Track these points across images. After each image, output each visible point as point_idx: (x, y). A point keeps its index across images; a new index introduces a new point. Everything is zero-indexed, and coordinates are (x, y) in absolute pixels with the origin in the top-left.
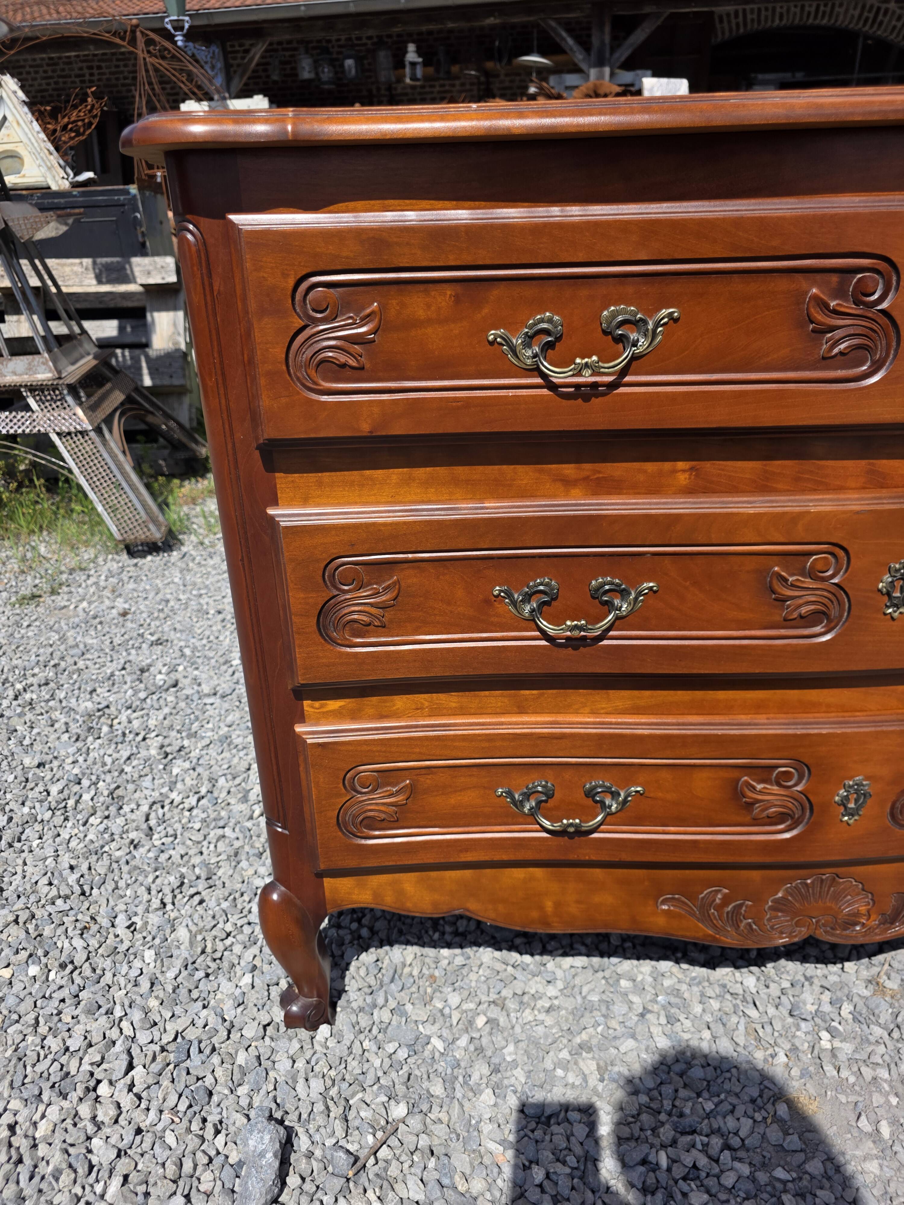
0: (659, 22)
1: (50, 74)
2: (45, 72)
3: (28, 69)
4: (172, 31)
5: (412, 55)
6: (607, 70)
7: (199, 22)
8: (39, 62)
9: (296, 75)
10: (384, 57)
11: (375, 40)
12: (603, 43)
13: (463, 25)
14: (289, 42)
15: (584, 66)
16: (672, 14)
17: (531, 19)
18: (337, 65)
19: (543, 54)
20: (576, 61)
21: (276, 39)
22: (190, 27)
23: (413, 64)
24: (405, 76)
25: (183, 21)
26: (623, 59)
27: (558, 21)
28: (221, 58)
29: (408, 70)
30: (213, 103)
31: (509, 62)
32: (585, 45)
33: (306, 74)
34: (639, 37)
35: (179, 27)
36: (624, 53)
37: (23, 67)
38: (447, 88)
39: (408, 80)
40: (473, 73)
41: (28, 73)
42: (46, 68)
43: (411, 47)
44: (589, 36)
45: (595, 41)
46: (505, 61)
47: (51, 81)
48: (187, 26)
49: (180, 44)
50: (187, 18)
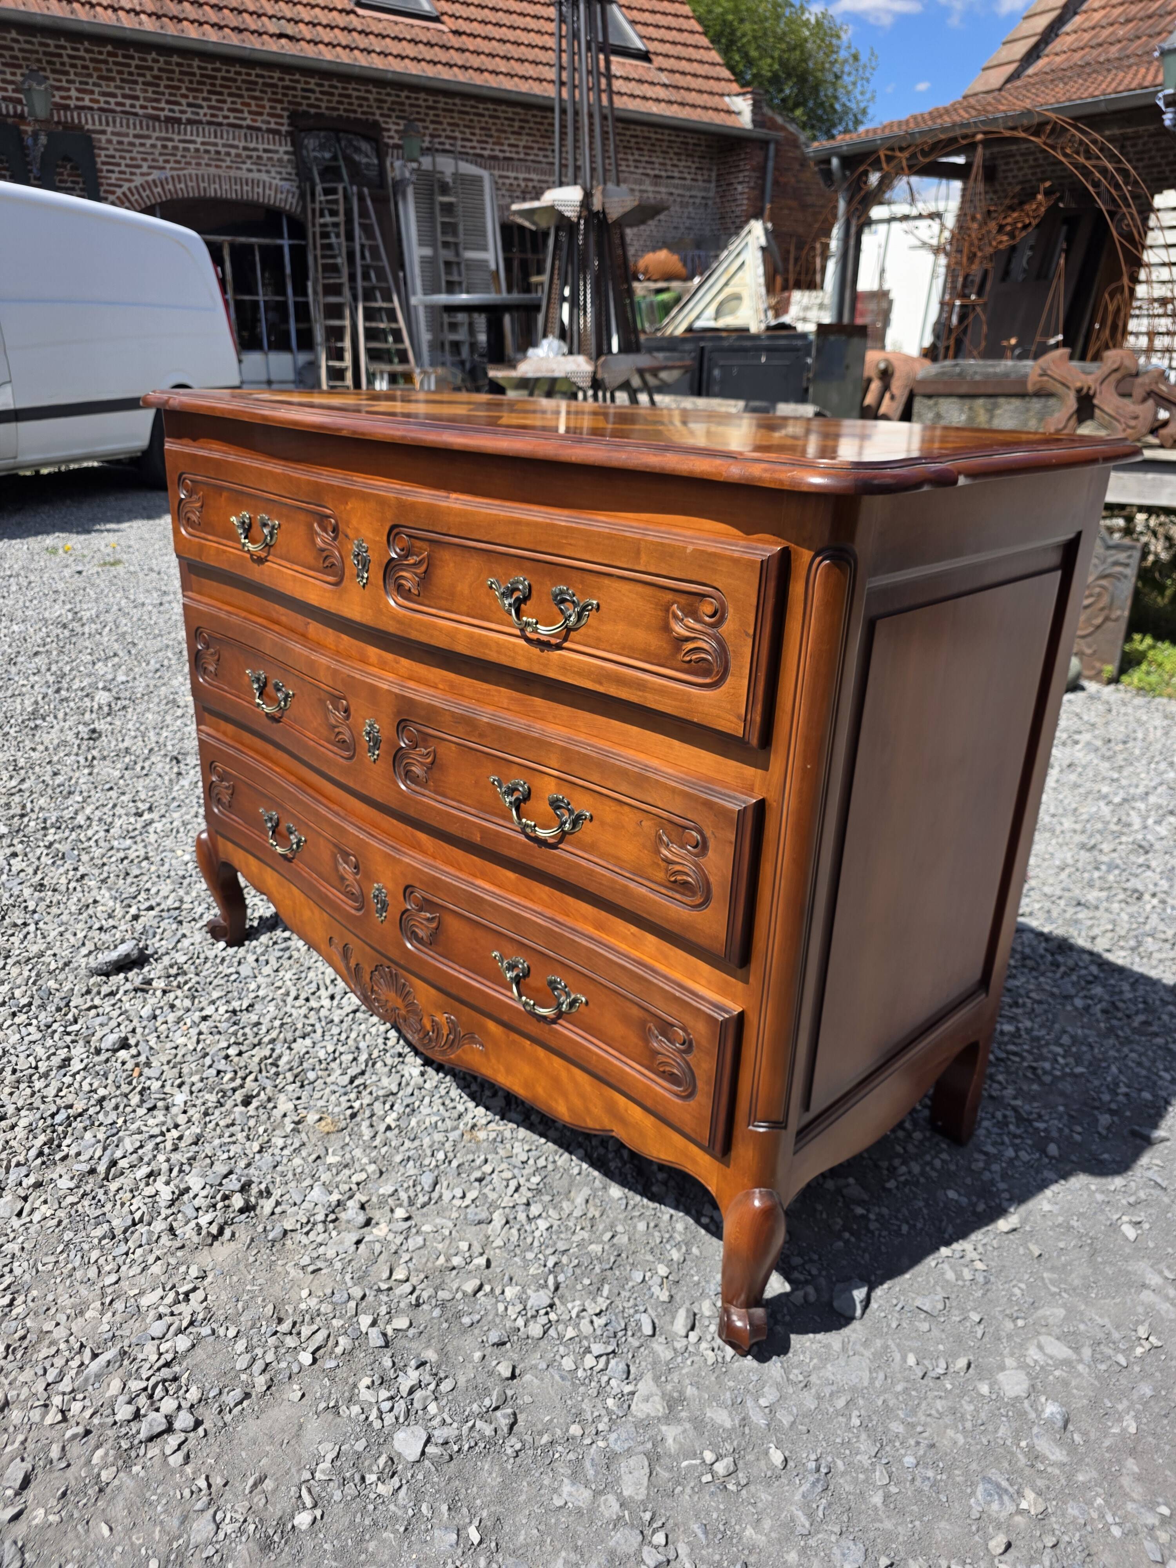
4: (1163, 107)
49: (1167, 123)
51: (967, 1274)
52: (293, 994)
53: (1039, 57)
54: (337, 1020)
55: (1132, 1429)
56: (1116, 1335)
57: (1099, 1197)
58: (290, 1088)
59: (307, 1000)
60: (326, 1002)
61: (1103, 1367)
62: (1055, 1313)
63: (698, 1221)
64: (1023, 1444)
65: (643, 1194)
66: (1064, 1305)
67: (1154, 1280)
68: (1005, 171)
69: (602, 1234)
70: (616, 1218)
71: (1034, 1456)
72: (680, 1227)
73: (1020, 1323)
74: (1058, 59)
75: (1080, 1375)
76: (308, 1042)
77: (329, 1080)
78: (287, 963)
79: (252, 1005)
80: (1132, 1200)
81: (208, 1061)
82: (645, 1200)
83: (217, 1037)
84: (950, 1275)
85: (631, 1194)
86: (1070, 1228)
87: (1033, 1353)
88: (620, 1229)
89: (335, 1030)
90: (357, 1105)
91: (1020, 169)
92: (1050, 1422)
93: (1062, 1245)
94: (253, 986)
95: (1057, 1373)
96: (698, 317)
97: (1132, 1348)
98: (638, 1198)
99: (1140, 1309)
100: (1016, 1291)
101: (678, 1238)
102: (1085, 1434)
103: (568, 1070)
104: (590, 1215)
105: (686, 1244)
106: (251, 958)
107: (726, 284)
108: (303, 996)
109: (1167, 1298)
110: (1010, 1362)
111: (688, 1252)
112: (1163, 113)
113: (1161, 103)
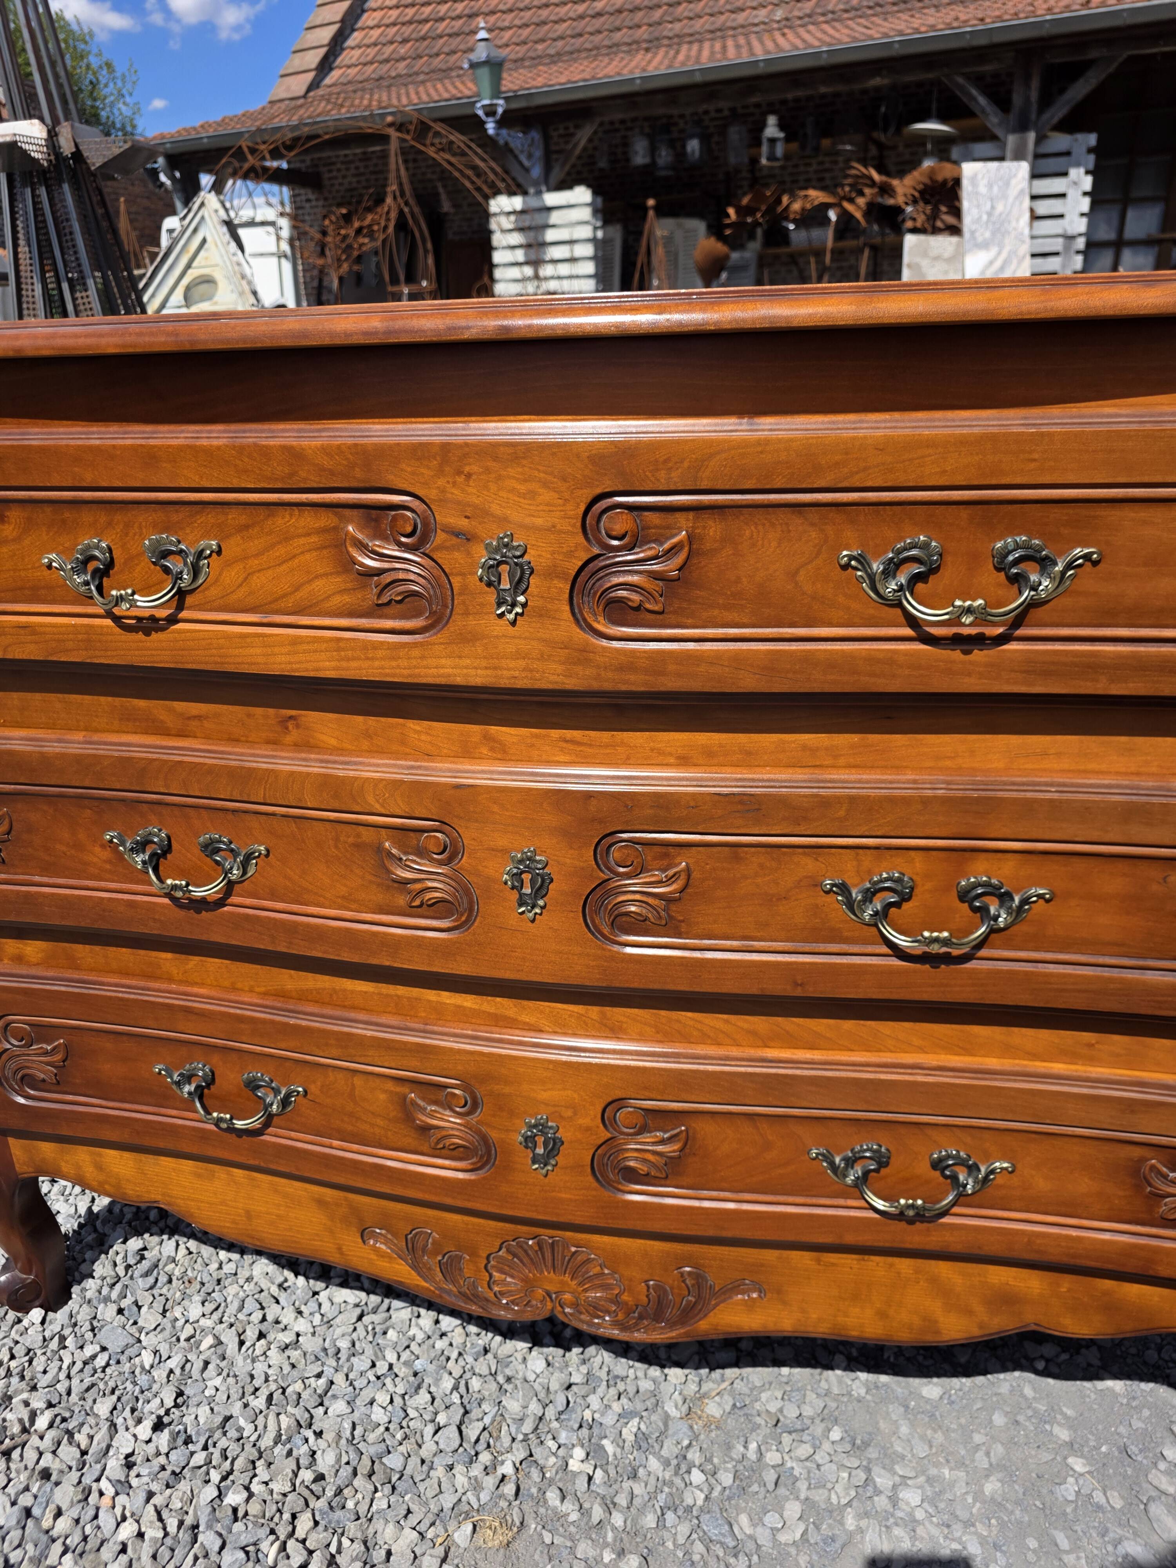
0: (1112, 69)
1: (362, 170)
2: (357, 168)
3: (339, 166)
4: (483, 117)
5: (772, 129)
6: (1031, 136)
7: (515, 105)
8: (351, 158)
9: (628, 160)
10: (736, 134)
11: (726, 113)
12: (1027, 100)
13: (841, 88)
14: (623, 122)
15: (999, 132)
16: (1131, 58)
17: (931, 75)
18: (677, 146)
19: (943, 119)
20: (989, 125)
21: (606, 119)
22: (505, 112)
23: (772, 141)
24: (760, 155)
25: (496, 105)
26: (1055, 120)
27: (967, 77)
28: (541, 146)
29: (765, 149)
30: (528, 199)
31: (898, 131)
32: (1003, 103)
33: (640, 157)
34: (1079, 90)
35: (490, 111)
36: (1059, 111)
37: (333, 164)
38: (827, 166)
39: (764, 161)
40: (848, 147)
41: (339, 170)
42: (358, 164)
43: (772, 120)
44: (1009, 92)
45: (1017, 100)
46: (892, 130)
47: (363, 178)
48: (500, 110)
49: (491, 132)
50: (501, 102)
52: (230, 1339)
53: (331, 69)
54: (344, 1344)
58: (381, 1503)
59: (261, 1335)
60: (302, 1325)
68: (330, 179)
74: (352, 71)
76: (338, 1407)
77: (425, 1452)
78: (174, 1292)
79: (180, 1394)
81: (208, 1539)
83: (184, 1486)
89: (361, 1363)
90: (507, 1469)
91: (344, 177)
94: (147, 1358)
96: (163, 306)
106: (108, 1312)
107: (189, 266)
108: (251, 1334)
112: (484, 123)
113: (480, 113)
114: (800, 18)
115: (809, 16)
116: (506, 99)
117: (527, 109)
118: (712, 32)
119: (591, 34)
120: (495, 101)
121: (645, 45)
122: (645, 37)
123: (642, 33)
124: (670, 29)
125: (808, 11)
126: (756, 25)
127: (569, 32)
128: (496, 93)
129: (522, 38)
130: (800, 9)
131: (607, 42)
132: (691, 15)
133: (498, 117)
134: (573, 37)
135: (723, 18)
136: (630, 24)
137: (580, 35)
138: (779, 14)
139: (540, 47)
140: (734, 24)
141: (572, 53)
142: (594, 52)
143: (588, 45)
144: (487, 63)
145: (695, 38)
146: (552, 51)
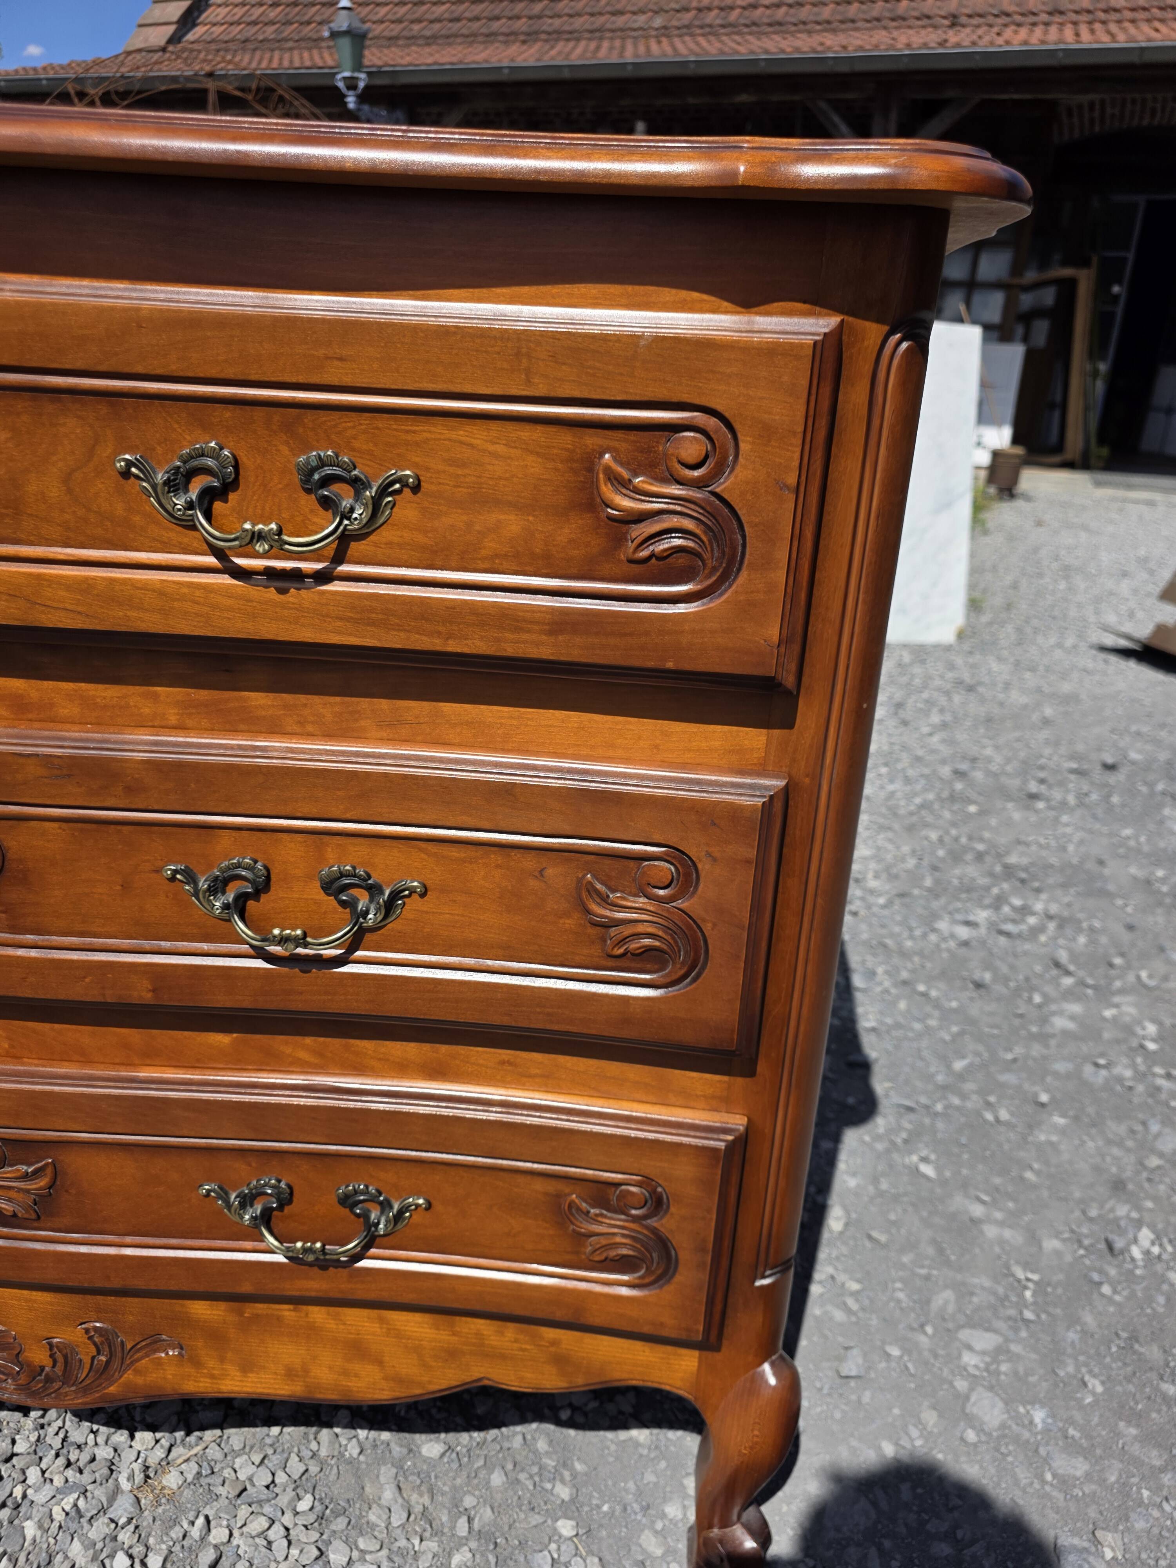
0: (968, 109)
4: (344, 90)
7: (379, 82)
16: (983, 102)
17: (795, 97)
22: (367, 87)
25: (357, 79)
27: (831, 103)
34: (935, 128)
35: (351, 84)
43: (642, 122)
44: (871, 118)
48: (361, 85)
49: (351, 106)
50: (363, 76)
51: (851, 1302)
53: (193, 25)
55: (1099, 1389)
56: (1001, 1290)
57: (880, 1146)
61: (1024, 1334)
62: (944, 1299)
63: (559, 1423)
64: (1049, 1477)
65: (468, 1427)
66: (946, 1287)
67: (977, 1210)
69: (453, 1528)
70: (454, 1488)
71: (1064, 1483)
72: (542, 1445)
73: (929, 1330)
74: (217, 30)
75: (1018, 1357)
80: (904, 1135)
82: (475, 1434)
84: (839, 1315)
85: (451, 1437)
86: (881, 1194)
87: (969, 1359)
88: (469, 1501)
92: (1047, 1430)
93: (892, 1217)
95: (1004, 1368)
97: (1021, 1296)
98: (464, 1437)
99: (997, 1250)
100: (901, 1295)
101: (551, 1463)
102: (1071, 1421)
103: (382, 1320)
104: (418, 1509)
105: (565, 1465)
109: (1001, 1224)
110: (961, 1385)
111: (574, 1475)
112: (345, 96)
113: (341, 85)
114: (678, 28)
115: (687, 27)
116: (369, 74)
117: (392, 87)
118: (591, 32)
119: (470, 20)
120: (356, 75)
121: (522, 38)
122: (524, 29)
123: (521, 25)
124: (548, 24)
125: (686, 22)
126: (635, 30)
127: (446, 16)
128: (358, 66)
129: (398, 16)
130: (679, 19)
131: (484, 30)
132: (571, 12)
133: (359, 91)
134: (451, 21)
135: (602, 19)
136: (510, 15)
137: (458, 20)
138: (658, 22)
139: (416, 27)
140: (613, 27)
141: (448, 37)
142: (471, 38)
143: (465, 31)
144: (348, 33)
145: (574, 36)
146: (428, 33)
